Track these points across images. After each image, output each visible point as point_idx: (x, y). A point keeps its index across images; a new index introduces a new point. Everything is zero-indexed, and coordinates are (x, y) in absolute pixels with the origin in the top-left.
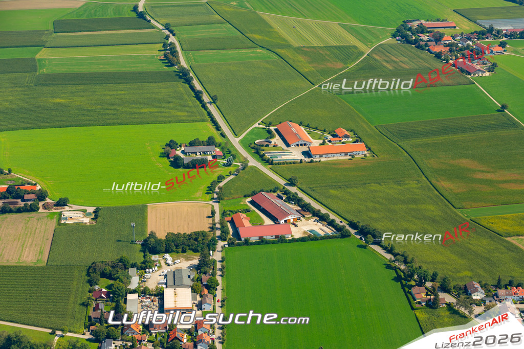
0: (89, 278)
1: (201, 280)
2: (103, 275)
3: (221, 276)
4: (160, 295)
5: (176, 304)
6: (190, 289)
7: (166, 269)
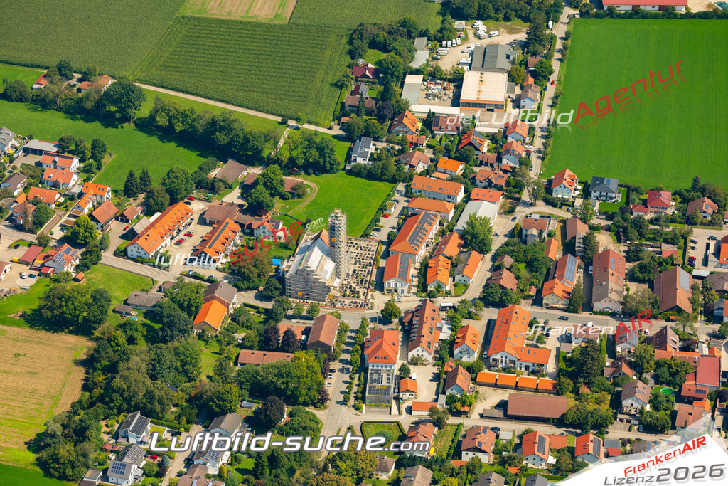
0: (350, 47)
1: (526, 64)
2: (374, 44)
3: (561, 60)
4: (458, 80)
5: (479, 95)
6: (506, 75)
7: (473, 44)
